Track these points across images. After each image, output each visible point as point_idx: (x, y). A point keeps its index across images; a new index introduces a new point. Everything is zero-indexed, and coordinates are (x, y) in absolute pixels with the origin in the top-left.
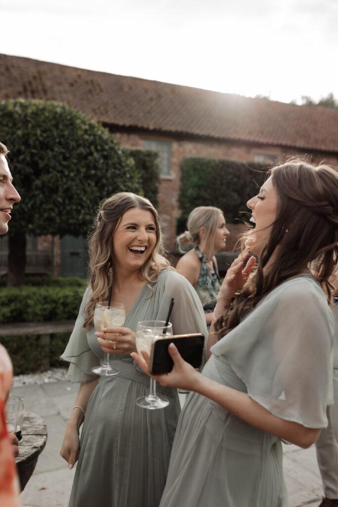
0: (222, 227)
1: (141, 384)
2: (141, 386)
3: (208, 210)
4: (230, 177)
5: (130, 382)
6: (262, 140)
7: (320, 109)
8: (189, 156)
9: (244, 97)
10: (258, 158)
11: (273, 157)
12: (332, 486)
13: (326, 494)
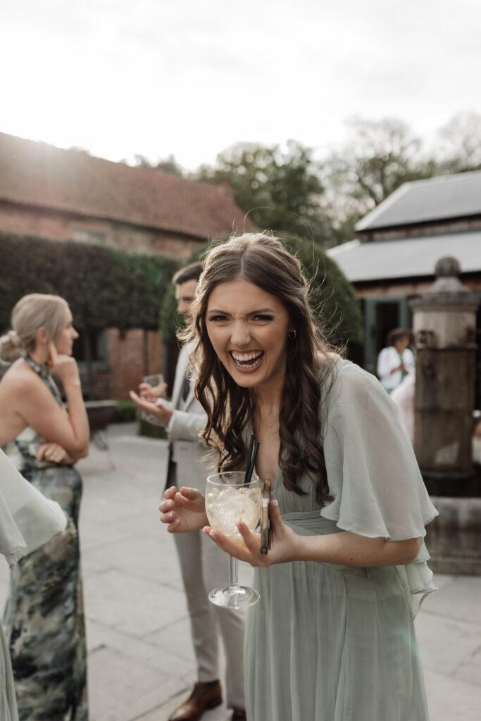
0: (68, 327)
4: (41, 260)
6: (85, 210)
7: (161, 174)
9: (53, 148)
10: (81, 236)
11: (102, 236)
12: (207, 665)
13: (200, 677)
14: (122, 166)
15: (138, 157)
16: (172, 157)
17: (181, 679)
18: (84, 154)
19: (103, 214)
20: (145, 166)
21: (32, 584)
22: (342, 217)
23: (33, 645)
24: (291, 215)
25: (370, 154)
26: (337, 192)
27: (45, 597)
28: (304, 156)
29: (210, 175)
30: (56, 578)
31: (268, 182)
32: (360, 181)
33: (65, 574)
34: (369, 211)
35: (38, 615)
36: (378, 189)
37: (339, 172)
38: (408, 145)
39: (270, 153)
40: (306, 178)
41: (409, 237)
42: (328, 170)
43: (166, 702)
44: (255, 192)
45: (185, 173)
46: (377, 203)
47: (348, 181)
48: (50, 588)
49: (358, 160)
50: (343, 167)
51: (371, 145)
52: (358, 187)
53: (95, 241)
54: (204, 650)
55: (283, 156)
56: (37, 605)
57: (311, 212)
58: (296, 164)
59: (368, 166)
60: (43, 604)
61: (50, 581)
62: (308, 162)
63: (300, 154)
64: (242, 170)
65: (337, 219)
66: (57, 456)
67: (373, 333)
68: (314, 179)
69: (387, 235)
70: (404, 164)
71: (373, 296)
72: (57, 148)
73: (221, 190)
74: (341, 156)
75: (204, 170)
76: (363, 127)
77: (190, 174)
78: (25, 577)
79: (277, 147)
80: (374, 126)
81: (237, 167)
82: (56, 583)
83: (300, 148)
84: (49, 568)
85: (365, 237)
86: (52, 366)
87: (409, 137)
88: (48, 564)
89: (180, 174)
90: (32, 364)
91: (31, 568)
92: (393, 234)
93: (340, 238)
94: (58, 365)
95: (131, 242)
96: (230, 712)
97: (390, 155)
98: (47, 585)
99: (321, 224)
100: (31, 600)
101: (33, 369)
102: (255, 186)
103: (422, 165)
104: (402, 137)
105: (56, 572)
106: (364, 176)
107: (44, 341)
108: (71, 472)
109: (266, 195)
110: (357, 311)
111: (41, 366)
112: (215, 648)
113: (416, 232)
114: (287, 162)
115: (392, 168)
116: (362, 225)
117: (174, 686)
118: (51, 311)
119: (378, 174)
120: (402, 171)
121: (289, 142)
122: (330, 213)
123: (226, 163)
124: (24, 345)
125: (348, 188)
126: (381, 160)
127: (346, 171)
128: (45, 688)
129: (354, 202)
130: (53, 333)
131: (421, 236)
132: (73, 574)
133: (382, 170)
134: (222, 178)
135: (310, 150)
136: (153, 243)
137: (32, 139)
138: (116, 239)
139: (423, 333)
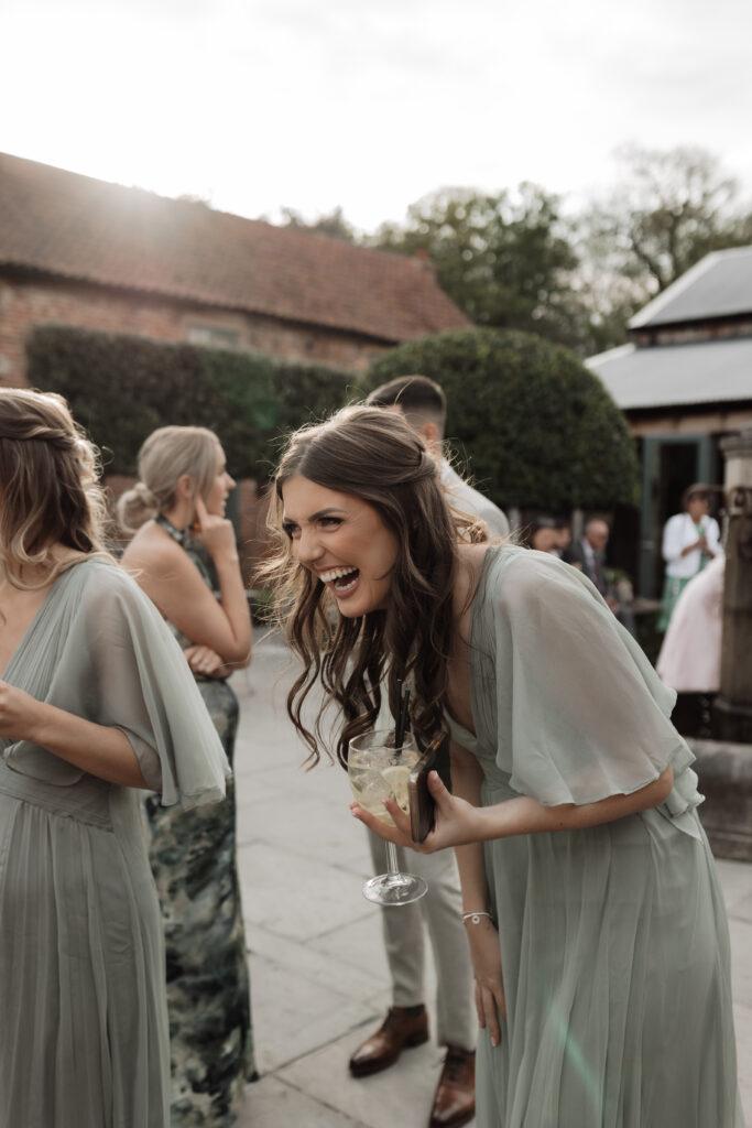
0: (220, 474)
1: (40, 808)
2: (42, 811)
3: (194, 436)
4: (141, 373)
5: (19, 802)
6: (205, 295)
7: (322, 238)
8: (43, 322)
10: (199, 335)
11: (231, 336)
12: (406, 982)
13: (395, 999)
14: (262, 225)
15: (285, 211)
16: (339, 212)
17: (366, 1003)
18: (201, 206)
19: (233, 302)
20: (295, 226)
21: (172, 850)
22: (606, 307)
23: (177, 937)
24: (524, 302)
25: (654, 204)
26: (599, 267)
27: (191, 870)
28: (547, 208)
29: (398, 239)
30: (206, 843)
31: (489, 250)
32: (636, 248)
33: (217, 837)
34: (652, 297)
35: (182, 894)
36: (665, 262)
37: (602, 233)
38: (716, 191)
39: (492, 203)
40: (550, 244)
41: (714, 339)
42: (584, 232)
43: (346, 1035)
44: (467, 266)
45: (358, 236)
46: (663, 286)
47: (617, 249)
48: (198, 857)
49: (633, 215)
50: (608, 225)
51: (656, 189)
52: (633, 257)
53: (222, 345)
54: (403, 959)
55: (513, 209)
56: (181, 879)
57: (556, 298)
58: (532, 223)
59: (649, 223)
60: (189, 880)
61: (197, 847)
62: (554, 218)
63: (540, 205)
64: (447, 232)
65: (597, 310)
66: (207, 665)
67: (655, 491)
68: (562, 244)
69: (679, 336)
70: (709, 222)
71: (656, 433)
72: (159, 197)
73: (416, 263)
74: (605, 208)
75: (388, 231)
76: (642, 161)
77: (366, 237)
78: (160, 840)
79: (503, 195)
80: (662, 160)
81: (439, 226)
82: (207, 850)
83: (541, 196)
84: (196, 828)
85: (645, 339)
86: (200, 530)
87: (717, 177)
88: (193, 822)
89: (351, 238)
90: (170, 529)
91: (168, 827)
92: (690, 334)
93: (602, 340)
94: (209, 530)
95: (276, 345)
96: (443, 1051)
97: (686, 205)
98: (192, 852)
99: (571, 318)
100: (173, 873)
101: (171, 536)
102: (468, 256)
103: (737, 222)
104: (705, 177)
105: (204, 834)
106: (642, 240)
107: (189, 494)
108: (224, 689)
109: (484, 272)
110: (632, 456)
111: (182, 532)
112: (419, 957)
113: (726, 331)
114: (519, 217)
115: (689, 228)
116: (639, 320)
117: (357, 1013)
118: (196, 450)
119: (666, 237)
120: (704, 231)
121: (524, 186)
122: (588, 301)
123: (423, 221)
124: (159, 502)
125: (616, 260)
126: (671, 214)
127: (615, 232)
128: (195, 1000)
129: (626, 283)
130: (201, 481)
131: (734, 337)
132: (229, 838)
133: (672, 231)
134: (416, 244)
135: (556, 198)
136: (309, 347)
137: (120, 183)
138: (254, 341)
139: (741, 490)
